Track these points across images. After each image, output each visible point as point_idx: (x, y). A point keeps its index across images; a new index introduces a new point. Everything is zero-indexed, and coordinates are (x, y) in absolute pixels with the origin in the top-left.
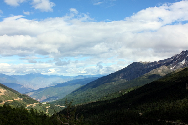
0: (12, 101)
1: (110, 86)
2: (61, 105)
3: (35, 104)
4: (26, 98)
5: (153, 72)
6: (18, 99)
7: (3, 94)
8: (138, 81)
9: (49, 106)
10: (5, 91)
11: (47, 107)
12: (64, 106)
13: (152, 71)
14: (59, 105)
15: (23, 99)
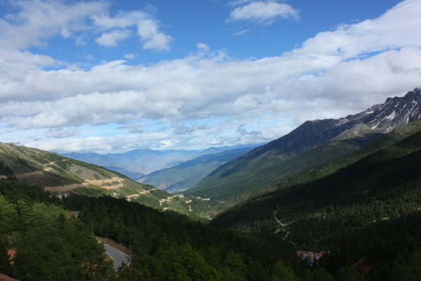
0: (138, 195)
1: (275, 161)
2: (204, 197)
3: (168, 198)
4: (154, 189)
5: (346, 135)
6: (144, 192)
7: (121, 185)
8: (325, 151)
9: (190, 201)
10: (123, 180)
11: (187, 202)
12: (209, 199)
13: (343, 133)
14: (199, 198)
15: (151, 192)
